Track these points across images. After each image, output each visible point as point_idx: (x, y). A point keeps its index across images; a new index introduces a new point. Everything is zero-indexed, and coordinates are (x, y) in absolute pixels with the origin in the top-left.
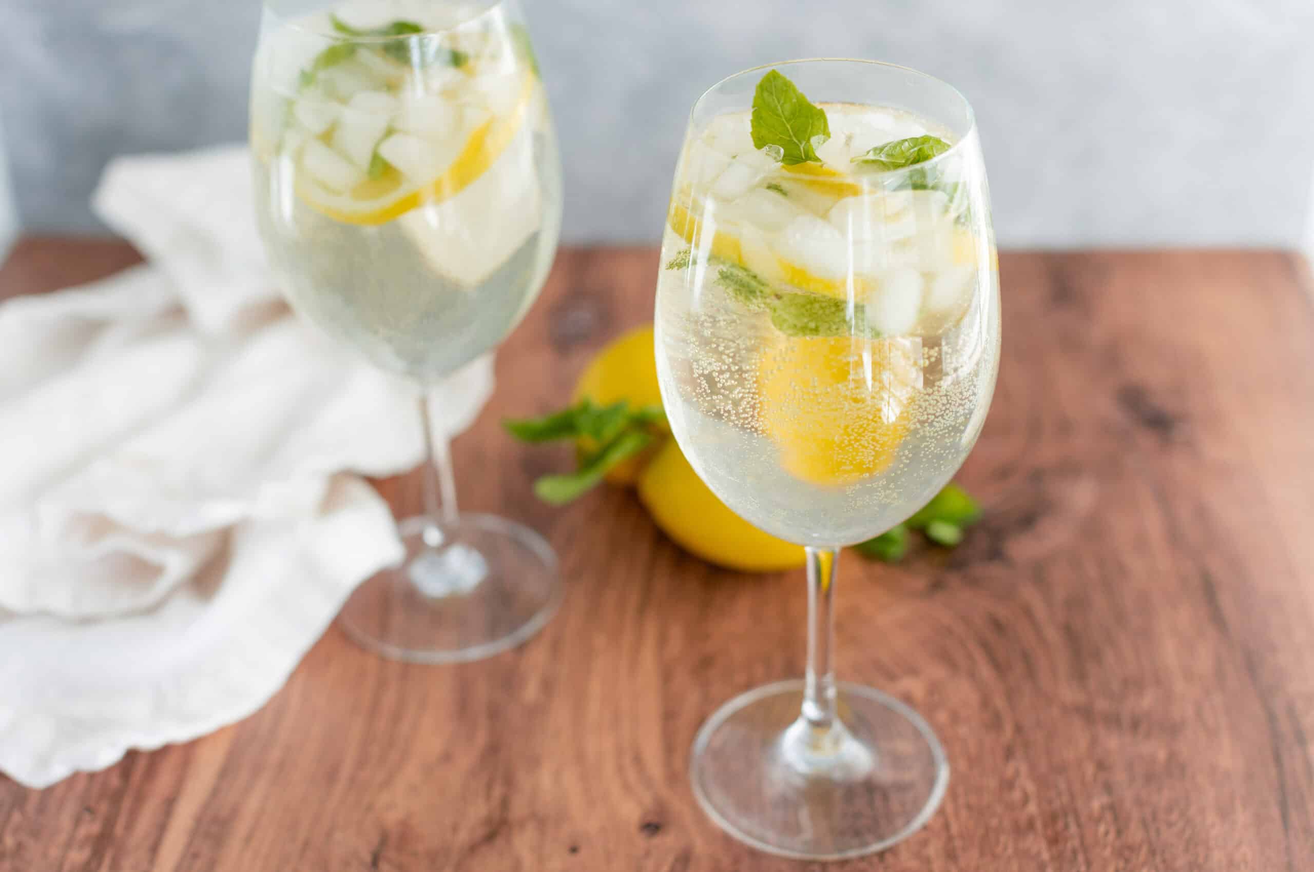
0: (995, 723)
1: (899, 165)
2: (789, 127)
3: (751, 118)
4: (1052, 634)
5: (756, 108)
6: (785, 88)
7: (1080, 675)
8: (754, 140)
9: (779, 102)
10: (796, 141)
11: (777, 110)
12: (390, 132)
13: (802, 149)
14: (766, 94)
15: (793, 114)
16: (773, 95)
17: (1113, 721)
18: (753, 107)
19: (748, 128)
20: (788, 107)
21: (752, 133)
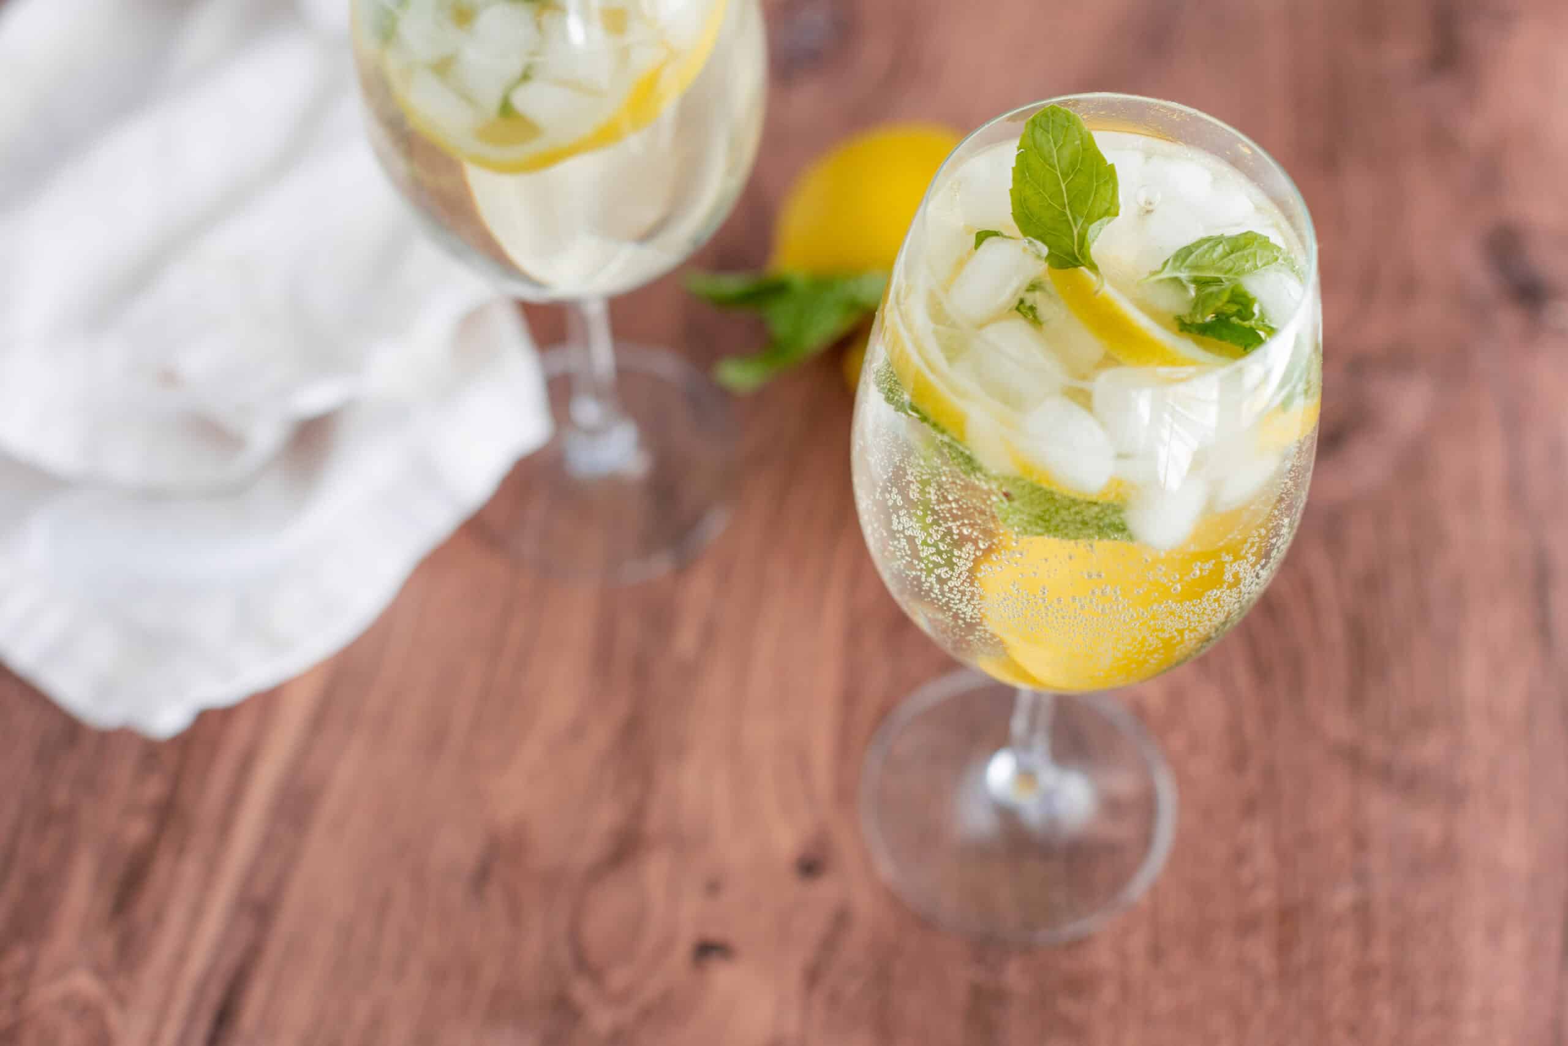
0: (1238, 761)
1: (1203, 281)
2: (1063, 186)
3: (1014, 165)
4: (1335, 629)
5: (1022, 150)
6: (1067, 124)
7: (1356, 697)
8: (1013, 203)
9: (1055, 143)
10: (1070, 218)
11: (1052, 157)
12: (526, 77)
13: (1075, 232)
14: (1038, 133)
15: (1073, 165)
16: (1049, 133)
17: (1385, 774)
18: (1019, 149)
19: (1007, 181)
20: (1067, 152)
21: (1011, 190)
